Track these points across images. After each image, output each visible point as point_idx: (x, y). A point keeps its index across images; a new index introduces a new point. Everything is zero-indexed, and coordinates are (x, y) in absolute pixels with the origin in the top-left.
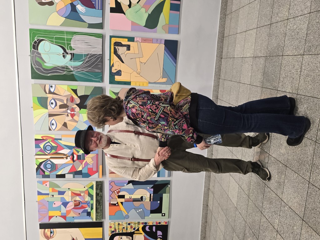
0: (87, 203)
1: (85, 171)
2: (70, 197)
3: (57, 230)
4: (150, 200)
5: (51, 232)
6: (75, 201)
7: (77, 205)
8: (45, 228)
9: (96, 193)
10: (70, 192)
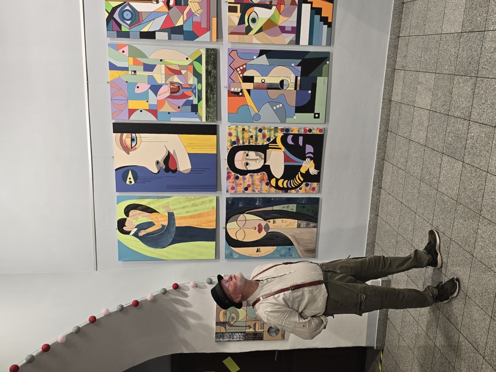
0: (191, 88)
1: (188, 28)
2: (164, 77)
3: (142, 135)
4: (296, 88)
5: (132, 140)
6: (172, 83)
7: (176, 91)
8: (122, 132)
9: (207, 70)
10: (163, 66)
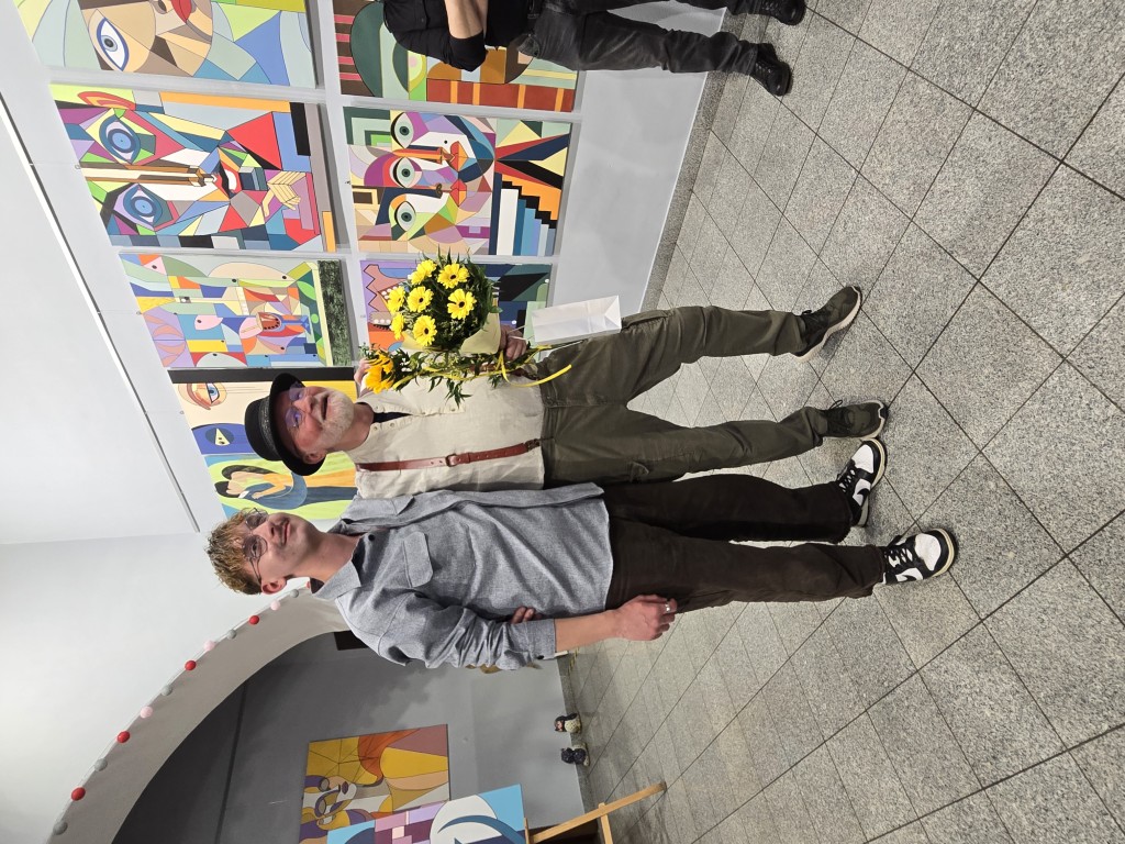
0: (300, 321)
2: (245, 305)
3: (227, 385)
5: (210, 392)
6: (262, 315)
8: (188, 382)
10: (240, 290)
